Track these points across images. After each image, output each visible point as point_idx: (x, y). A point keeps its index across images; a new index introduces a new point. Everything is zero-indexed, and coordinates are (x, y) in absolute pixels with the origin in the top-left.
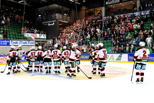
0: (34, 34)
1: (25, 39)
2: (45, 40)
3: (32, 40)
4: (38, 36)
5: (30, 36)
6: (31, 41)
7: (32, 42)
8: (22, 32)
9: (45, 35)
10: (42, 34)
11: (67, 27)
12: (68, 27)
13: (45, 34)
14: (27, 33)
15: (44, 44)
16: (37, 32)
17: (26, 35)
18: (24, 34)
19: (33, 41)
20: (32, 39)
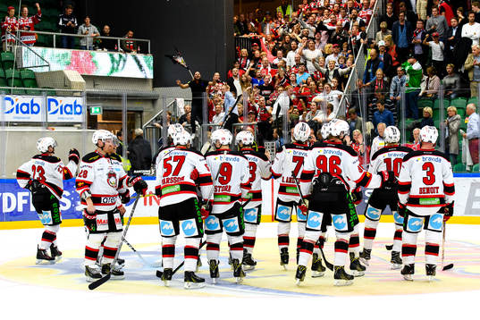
0: (82, 54)
1: (29, 82)
2: (148, 90)
3: (66, 88)
4: (103, 62)
5: (55, 67)
6: (65, 95)
7: (70, 100)
8: (9, 37)
9: (147, 61)
10: (127, 51)
11: (284, 10)
12: (290, 11)
13: (144, 51)
14: (37, 44)
15: (141, 112)
16: (95, 38)
17: (34, 58)
18: (20, 51)
19: (71, 94)
20: (66, 83)
